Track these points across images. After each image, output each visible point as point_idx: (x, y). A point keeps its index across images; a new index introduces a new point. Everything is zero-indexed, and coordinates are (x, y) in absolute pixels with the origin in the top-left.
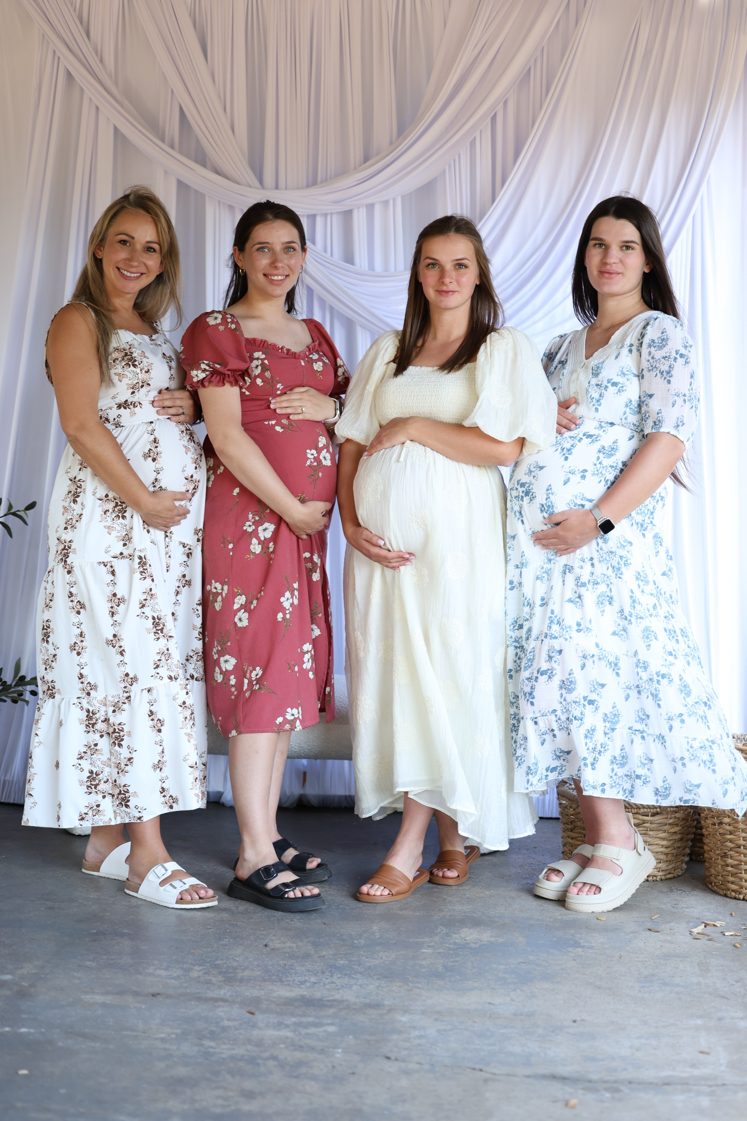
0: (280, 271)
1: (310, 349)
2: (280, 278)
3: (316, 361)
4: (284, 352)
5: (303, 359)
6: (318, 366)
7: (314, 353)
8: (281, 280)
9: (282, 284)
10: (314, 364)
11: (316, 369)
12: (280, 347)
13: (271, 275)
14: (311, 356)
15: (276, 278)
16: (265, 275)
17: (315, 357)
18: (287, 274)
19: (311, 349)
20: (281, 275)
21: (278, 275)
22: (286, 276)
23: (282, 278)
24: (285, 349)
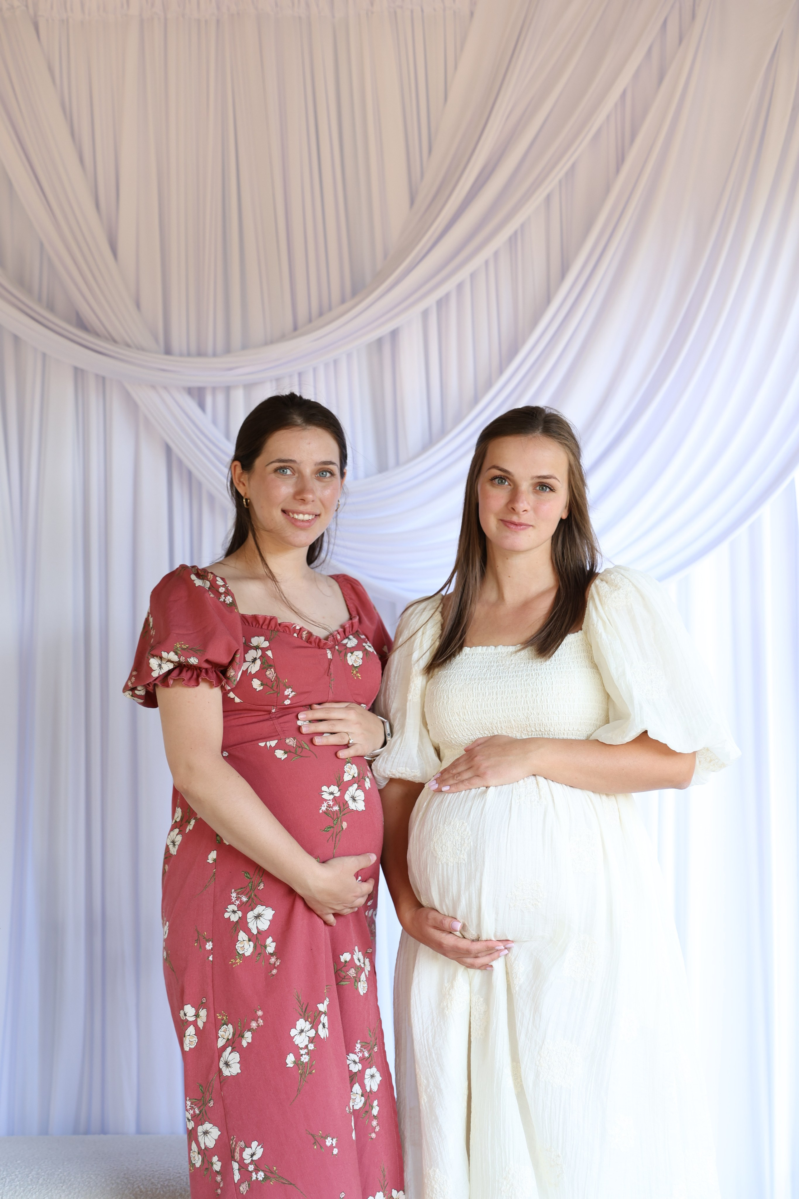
0: (309, 508)
1: (345, 632)
2: (307, 517)
3: (352, 650)
4: (302, 638)
5: (332, 648)
6: (355, 659)
7: (351, 637)
8: (308, 521)
9: (309, 526)
10: (349, 654)
11: (350, 664)
12: (298, 628)
13: (293, 513)
14: (345, 641)
15: (301, 517)
16: (284, 511)
17: (352, 642)
18: (318, 512)
19: (347, 630)
20: (309, 514)
21: (304, 514)
22: (316, 515)
23: (311, 517)
24: (304, 633)
